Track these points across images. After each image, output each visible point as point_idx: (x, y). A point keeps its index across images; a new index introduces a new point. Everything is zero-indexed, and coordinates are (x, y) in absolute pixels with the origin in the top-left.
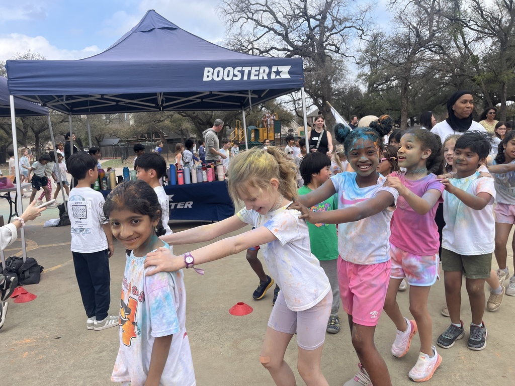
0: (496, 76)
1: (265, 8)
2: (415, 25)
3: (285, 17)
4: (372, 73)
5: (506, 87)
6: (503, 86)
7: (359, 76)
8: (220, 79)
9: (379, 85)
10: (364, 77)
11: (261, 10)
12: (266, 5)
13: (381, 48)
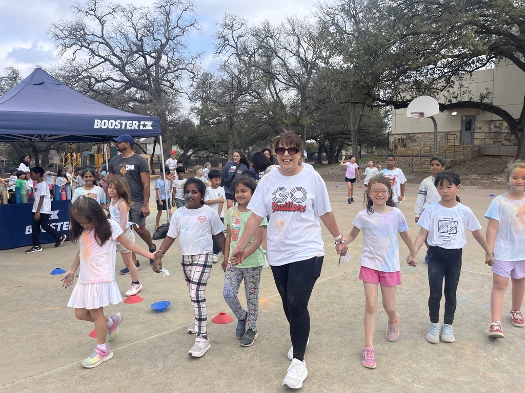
0: (298, 121)
1: (101, 40)
2: (237, 74)
3: (122, 51)
4: (203, 108)
5: (305, 129)
6: (304, 129)
7: (192, 109)
8: (106, 127)
9: (211, 119)
10: (196, 111)
11: (97, 42)
12: (102, 37)
13: (210, 86)
